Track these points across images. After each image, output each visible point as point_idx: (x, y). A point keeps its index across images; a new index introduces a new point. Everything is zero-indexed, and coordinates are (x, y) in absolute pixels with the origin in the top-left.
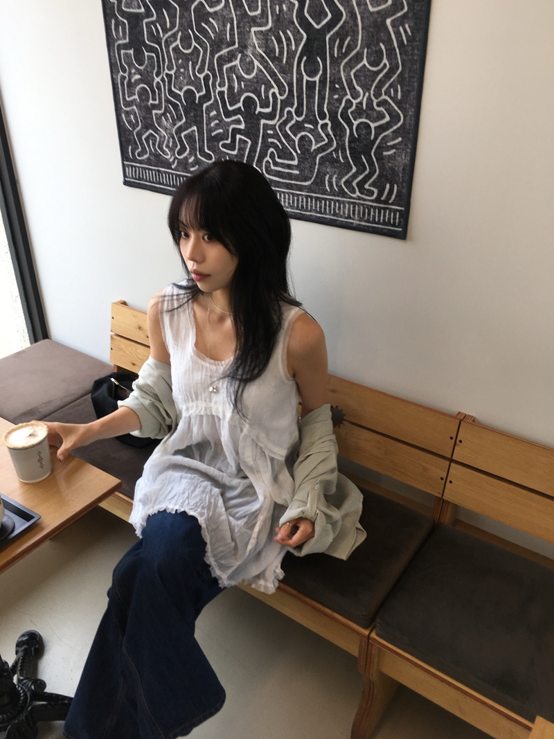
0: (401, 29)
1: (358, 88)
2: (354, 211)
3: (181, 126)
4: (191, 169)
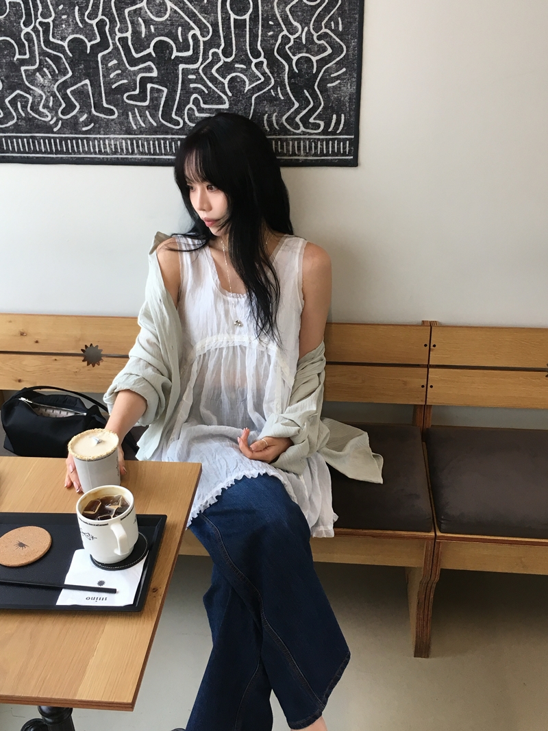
1: (295, 24)
2: (299, 147)
3: (65, 82)
4: (84, 129)
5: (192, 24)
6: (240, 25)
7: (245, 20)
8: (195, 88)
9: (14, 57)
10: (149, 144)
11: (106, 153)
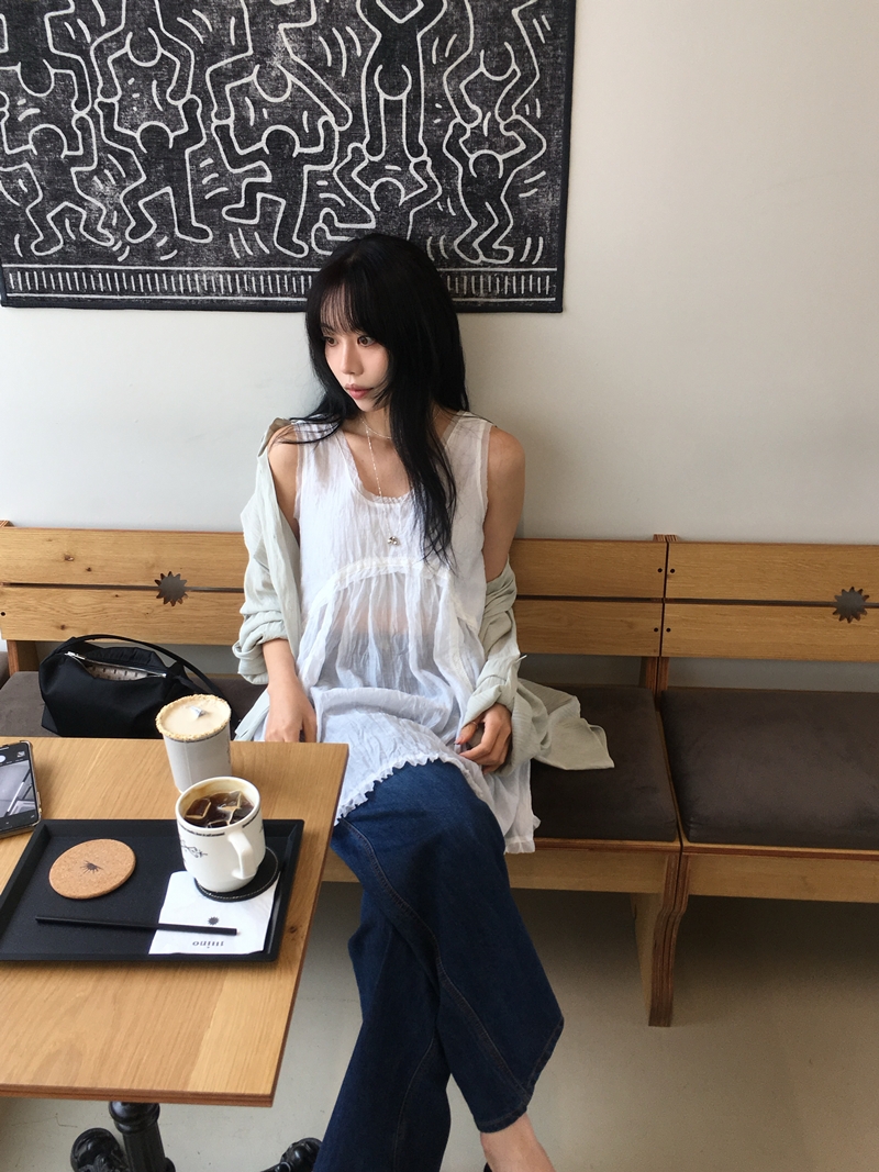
0: (535, 21)
1: (474, 107)
2: (477, 285)
3: (136, 189)
4: (163, 258)
5: (323, 107)
6: (394, 109)
7: (401, 101)
8: (326, 200)
9: (60, 153)
10: (258, 280)
11: (194, 293)
